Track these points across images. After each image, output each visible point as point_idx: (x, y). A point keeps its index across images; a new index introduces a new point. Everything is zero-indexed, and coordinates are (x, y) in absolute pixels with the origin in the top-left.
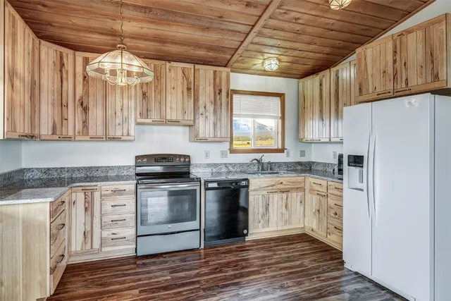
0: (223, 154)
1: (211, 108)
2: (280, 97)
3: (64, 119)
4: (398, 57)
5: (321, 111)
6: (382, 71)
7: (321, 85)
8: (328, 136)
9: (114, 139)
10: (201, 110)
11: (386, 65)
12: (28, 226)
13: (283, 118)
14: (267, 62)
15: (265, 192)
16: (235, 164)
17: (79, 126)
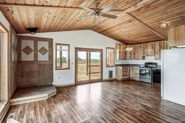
1: (159, 52)
3: (131, 56)
9: (139, 59)
10: (156, 52)
12: (120, 70)
17: (134, 57)
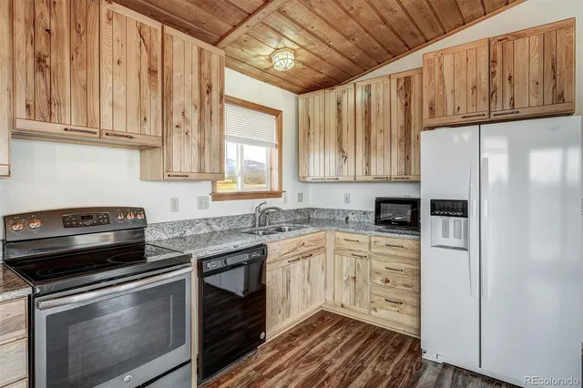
0: (202, 204)
1: (194, 116)
2: (277, 116)
4: (498, 69)
5: (340, 140)
6: (470, 86)
7: (339, 104)
8: (353, 174)
10: (177, 118)
11: (478, 78)
13: (280, 146)
14: (281, 55)
15: (286, 262)
16: (221, 219)
